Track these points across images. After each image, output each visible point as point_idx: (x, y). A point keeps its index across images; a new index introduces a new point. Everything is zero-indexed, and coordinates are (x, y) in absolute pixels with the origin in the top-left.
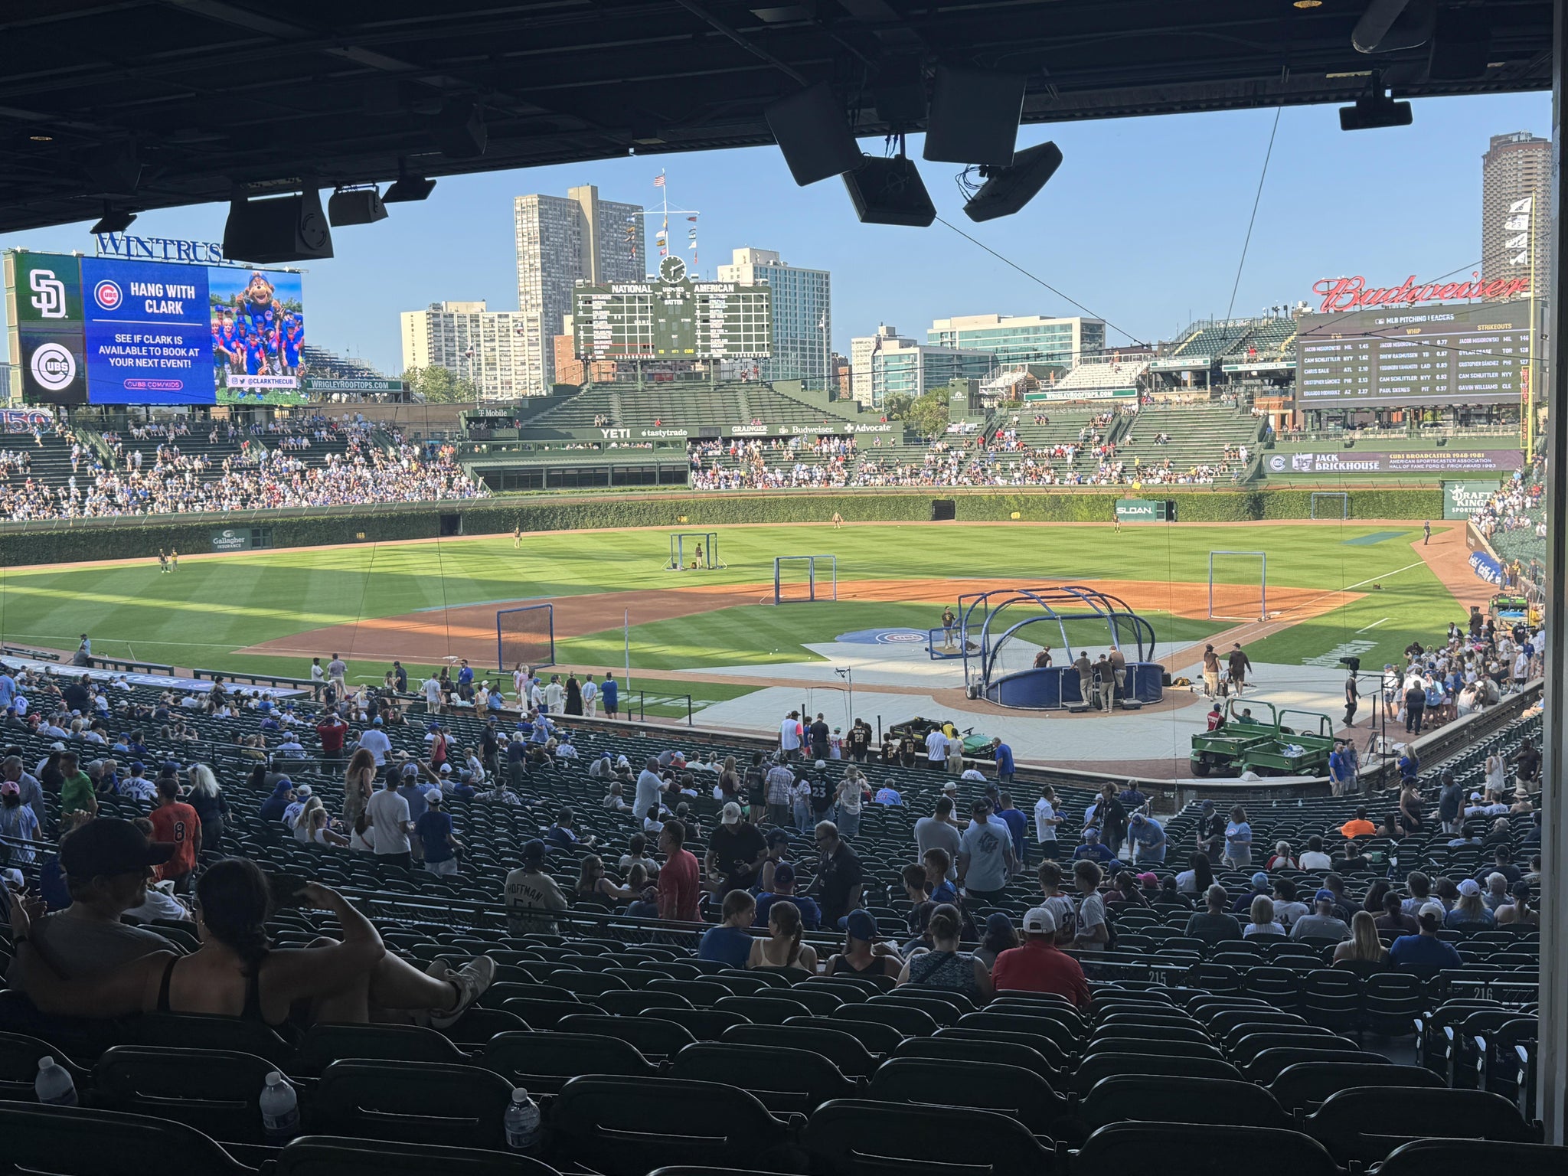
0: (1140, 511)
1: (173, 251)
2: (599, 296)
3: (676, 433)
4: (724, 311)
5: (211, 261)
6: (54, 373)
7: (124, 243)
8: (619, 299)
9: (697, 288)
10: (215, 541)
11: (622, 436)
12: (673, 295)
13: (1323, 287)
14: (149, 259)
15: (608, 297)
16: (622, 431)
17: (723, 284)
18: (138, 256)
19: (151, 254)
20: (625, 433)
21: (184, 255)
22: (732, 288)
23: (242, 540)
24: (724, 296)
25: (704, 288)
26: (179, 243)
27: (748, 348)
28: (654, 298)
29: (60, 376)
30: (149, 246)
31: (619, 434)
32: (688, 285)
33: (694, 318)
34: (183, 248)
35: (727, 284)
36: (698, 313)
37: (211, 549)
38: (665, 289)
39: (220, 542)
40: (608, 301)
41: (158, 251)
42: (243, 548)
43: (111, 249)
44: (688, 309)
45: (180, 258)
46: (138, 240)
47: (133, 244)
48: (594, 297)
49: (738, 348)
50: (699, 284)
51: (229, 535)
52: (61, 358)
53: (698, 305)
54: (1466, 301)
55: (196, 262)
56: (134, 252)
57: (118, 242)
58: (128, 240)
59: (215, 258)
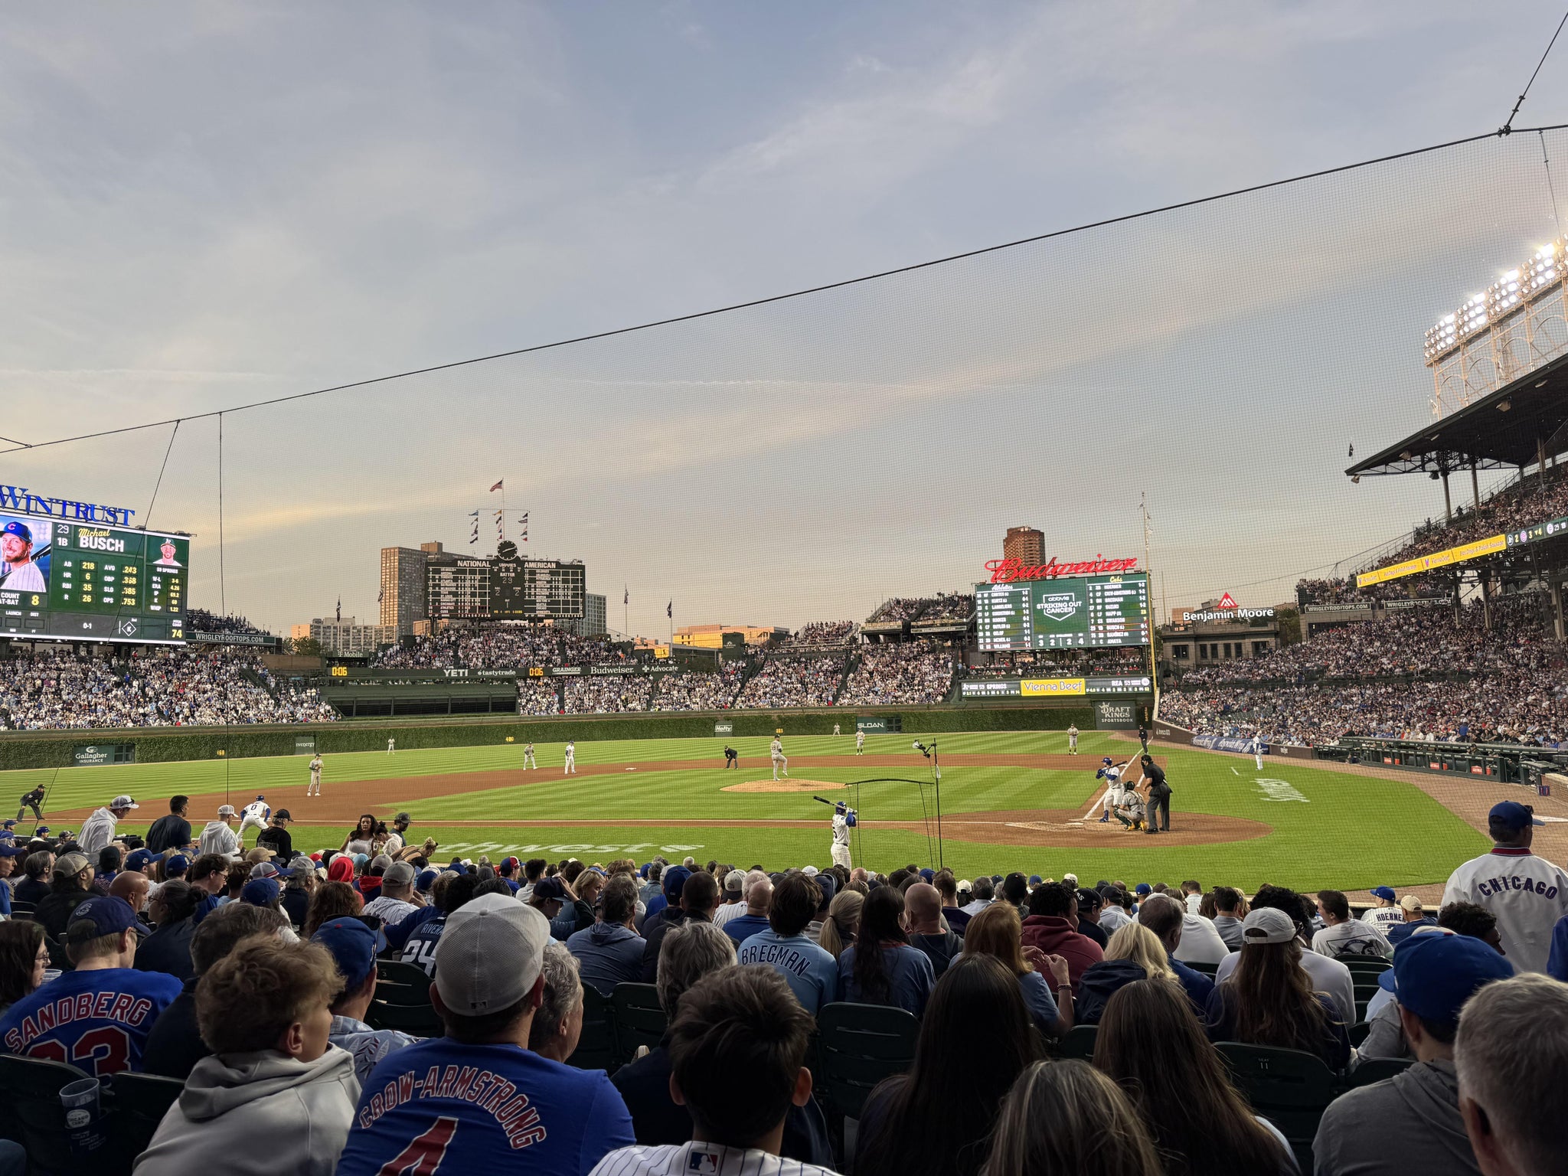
0: (875, 725)
1: (71, 510)
2: (448, 569)
3: (506, 673)
4: (548, 582)
8: (463, 572)
9: (526, 565)
11: (461, 675)
12: (507, 570)
13: (992, 565)
15: (453, 569)
16: (461, 671)
17: (547, 562)
18: (36, 511)
19: (49, 512)
20: (464, 673)
22: (554, 565)
23: (105, 755)
24: (548, 571)
25: (532, 565)
26: (78, 505)
27: (566, 610)
28: (491, 571)
31: (459, 673)
32: (520, 562)
33: (524, 588)
34: (81, 509)
35: (551, 562)
36: (527, 584)
38: (503, 565)
40: (453, 573)
41: (57, 509)
42: (106, 761)
43: (10, 504)
44: (519, 579)
45: (77, 516)
46: (38, 499)
47: (33, 503)
48: (443, 569)
49: (558, 610)
50: (528, 562)
51: (92, 751)
53: (527, 577)
54: (1094, 574)
55: (93, 522)
56: (32, 508)
57: (18, 499)
58: (29, 498)
59: (111, 519)
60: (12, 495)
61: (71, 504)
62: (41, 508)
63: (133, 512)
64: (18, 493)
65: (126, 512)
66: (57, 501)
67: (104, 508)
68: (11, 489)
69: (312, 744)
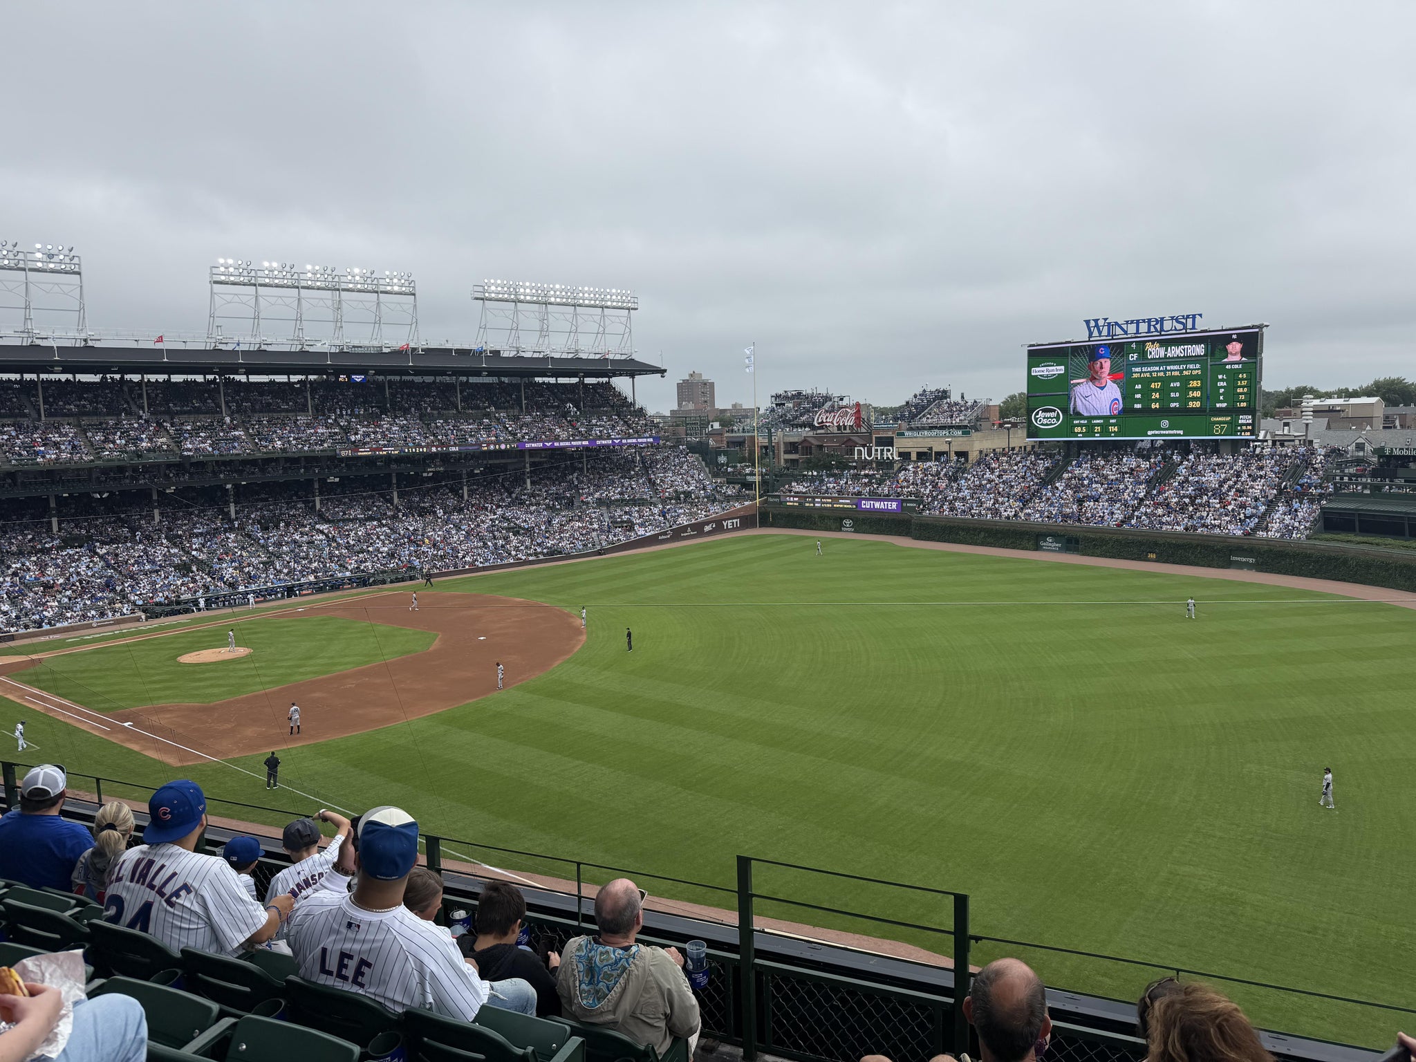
1: (1143, 327)
5: (1176, 329)
7: (1106, 328)
10: (1042, 543)
14: (1125, 336)
19: (1126, 333)
21: (1152, 329)
30: (1124, 327)
37: (1037, 548)
39: (1045, 544)
41: (1132, 329)
43: (1096, 333)
45: (1149, 331)
51: (1051, 541)
58: (1109, 325)
59: (1180, 327)
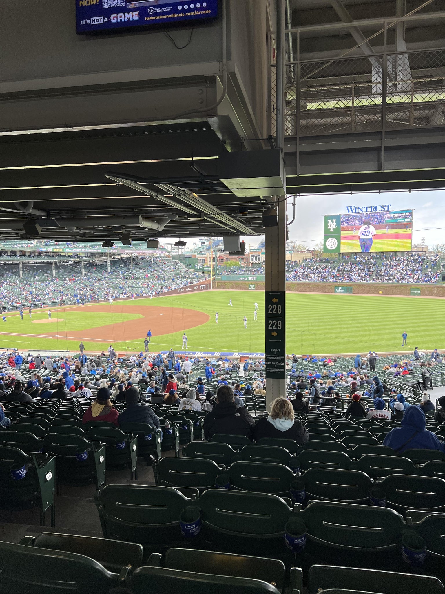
1: (369, 210)
5: (381, 210)
6: (332, 245)
7: (355, 210)
14: (362, 213)
19: (362, 211)
21: (372, 210)
23: (344, 290)
26: (371, 207)
29: (333, 246)
30: (362, 209)
37: (335, 292)
39: (338, 290)
41: (365, 210)
42: (344, 292)
43: (351, 211)
46: (359, 208)
51: (340, 289)
52: (334, 241)
55: (376, 212)
57: (353, 210)
58: (356, 208)
59: (383, 209)
60: (351, 209)
61: (369, 207)
62: (360, 211)
63: (391, 205)
64: (353, 208)
65: (388, 206)
66: (365, 208)
67: (380, 206)
68: (351, 207)
69: (419, 292)
